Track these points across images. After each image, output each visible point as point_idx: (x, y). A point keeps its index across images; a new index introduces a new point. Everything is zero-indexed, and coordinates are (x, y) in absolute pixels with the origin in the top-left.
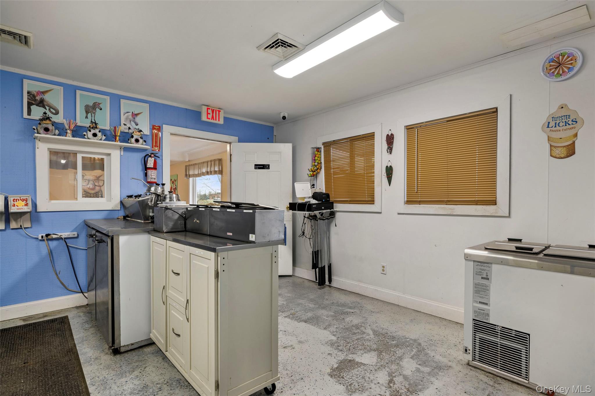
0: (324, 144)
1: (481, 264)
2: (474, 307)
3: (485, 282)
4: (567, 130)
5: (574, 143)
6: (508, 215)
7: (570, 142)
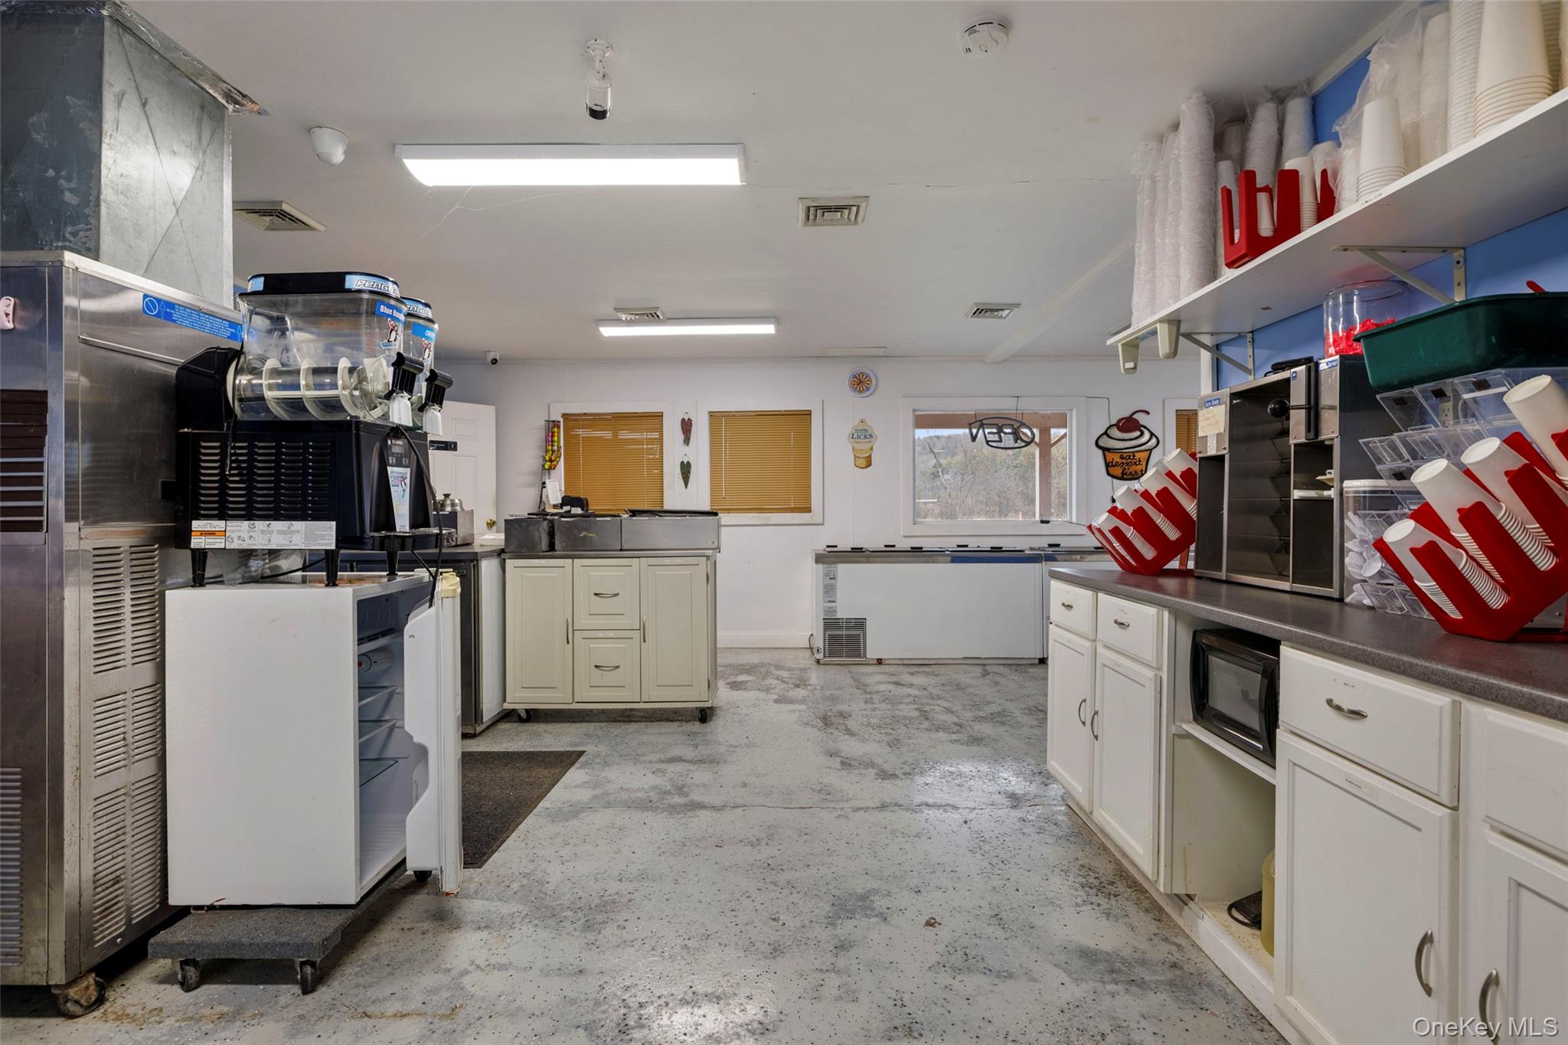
0: (564, 415)
1: (830, 567)
2: (824, 607)
3: (832, 581)
4: (866, 442)
5: (870, 455)
6: (822, 522)
7: (868, 455)
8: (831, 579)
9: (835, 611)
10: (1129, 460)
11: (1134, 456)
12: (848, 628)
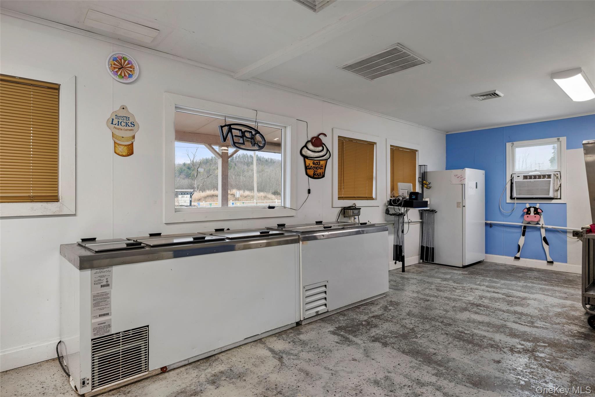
1: (100, 271)
2: (93, 324)
3: (105, 289)
4: (126, 130)
5: (132, 144)
6: (74, 213)
7: (130, 143)
8: (102, 286)
9: (109, 326)
10: (317, 166)
11: (319, 163)
12: (125, 342)
